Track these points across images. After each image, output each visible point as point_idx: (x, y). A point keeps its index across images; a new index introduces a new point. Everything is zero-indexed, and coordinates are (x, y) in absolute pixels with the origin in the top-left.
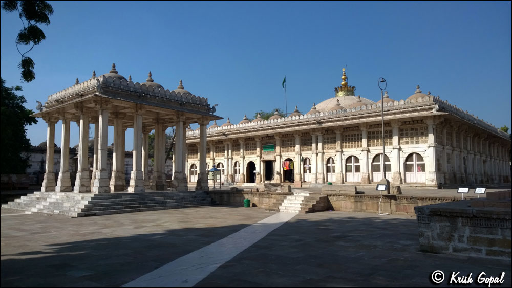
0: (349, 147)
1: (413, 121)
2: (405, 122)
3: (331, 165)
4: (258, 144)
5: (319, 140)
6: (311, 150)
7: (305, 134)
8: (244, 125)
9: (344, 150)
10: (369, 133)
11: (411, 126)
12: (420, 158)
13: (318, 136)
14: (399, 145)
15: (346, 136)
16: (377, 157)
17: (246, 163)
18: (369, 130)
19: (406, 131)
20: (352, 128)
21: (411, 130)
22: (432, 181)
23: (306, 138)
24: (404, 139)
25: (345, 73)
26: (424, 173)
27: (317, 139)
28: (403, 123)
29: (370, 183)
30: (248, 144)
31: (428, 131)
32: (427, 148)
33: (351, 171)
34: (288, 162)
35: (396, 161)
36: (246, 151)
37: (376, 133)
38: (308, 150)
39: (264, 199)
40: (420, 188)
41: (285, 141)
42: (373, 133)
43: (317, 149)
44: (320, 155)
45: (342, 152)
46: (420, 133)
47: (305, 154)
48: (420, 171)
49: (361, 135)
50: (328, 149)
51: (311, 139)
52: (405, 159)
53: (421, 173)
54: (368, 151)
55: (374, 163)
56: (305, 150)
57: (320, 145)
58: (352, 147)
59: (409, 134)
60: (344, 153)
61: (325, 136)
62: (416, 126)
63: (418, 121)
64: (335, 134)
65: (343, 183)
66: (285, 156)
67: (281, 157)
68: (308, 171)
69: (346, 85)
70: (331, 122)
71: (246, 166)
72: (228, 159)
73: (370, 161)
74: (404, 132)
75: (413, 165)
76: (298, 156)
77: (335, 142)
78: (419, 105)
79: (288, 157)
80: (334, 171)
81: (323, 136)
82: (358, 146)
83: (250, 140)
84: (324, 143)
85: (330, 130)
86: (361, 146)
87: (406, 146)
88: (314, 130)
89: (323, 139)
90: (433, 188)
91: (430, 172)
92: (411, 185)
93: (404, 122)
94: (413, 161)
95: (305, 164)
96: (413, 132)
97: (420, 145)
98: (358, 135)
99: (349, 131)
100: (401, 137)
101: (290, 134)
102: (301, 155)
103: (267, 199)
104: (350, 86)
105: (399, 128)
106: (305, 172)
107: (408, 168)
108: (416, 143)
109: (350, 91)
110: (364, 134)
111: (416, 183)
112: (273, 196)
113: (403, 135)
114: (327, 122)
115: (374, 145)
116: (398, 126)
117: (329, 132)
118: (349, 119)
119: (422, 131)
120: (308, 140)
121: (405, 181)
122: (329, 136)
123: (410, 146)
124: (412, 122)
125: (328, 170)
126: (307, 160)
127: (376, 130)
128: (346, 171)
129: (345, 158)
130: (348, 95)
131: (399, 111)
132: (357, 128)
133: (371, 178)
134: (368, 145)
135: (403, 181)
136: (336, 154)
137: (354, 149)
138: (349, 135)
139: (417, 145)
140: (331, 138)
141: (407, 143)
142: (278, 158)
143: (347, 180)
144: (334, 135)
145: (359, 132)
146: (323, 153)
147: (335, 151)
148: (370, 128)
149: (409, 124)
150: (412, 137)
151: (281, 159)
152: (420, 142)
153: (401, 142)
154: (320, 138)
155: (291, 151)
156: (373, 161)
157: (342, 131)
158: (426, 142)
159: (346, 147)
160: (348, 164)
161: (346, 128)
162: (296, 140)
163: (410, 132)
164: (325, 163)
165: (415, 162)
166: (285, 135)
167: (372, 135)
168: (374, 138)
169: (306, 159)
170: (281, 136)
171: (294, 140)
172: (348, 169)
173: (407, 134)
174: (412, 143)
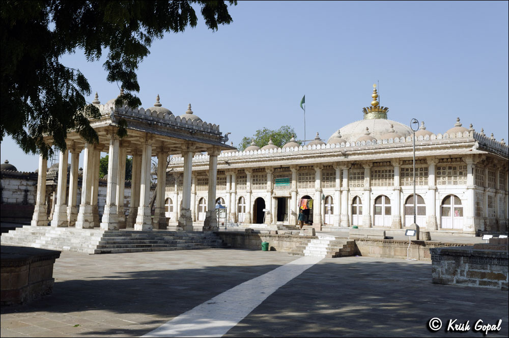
0: (379, 185)
1: (452, 159)
2: (443, 159)
3: (357, 205)
4: (269, 177)
5: (344, 176)
6: (334, 186)
7: (328, 167)
8: (252, 152)
9: (373, 188)
10: (402, 169)
11: (449, 164)
12: (458, 200)
13: (342, 170)
14: (435, 185)
15: (376, 171)
16: (411, 198)
17: (253, 200)
18: (403, 167)
19: (443, 169)
20: (383, 162)
21: (449, 169)
22: (470, 227)
23: (329, 172)
24: (441, 178)
25: (376, 91)
26: (462, 217)
27: (342, 174)
28: (441, 161)
29: (401, 228)
30: (257, 176)
31: (467, 171)
32: (466, 190)
33: (380, 213)
34: (306, 200)
35: (431, 203)
36: (254, 184)
37: (409, 170)
38: (331, 186)
39: (285, 242)
40: (456, 235)
41: (303, 174)
42: (407, 170)
43: (341, 186)
44: (345, 193)
45: (370, 190)
46: (458, 173)
47: (327, 191)
48: (457, 216)
49: (393, 171)
50: (355, 186)
51: (335, 174)
52: (441, 201)
53: (459, 217)
54: (401, 191)
55: (407, 205)
56: (327, 187)
57: (345, 181)
58: (382, 185)
59: (447, 173)
60: (373, 192)
61: (351, 171)
62: (454, 164)
63: (456, 158)
64: (363, 168)
65: (371, 227)
66: (303, 192)
67: (297, 193)
68: (330, 212)
69: (376, 105)
70: (359, 154)
71: (253, 203)
72: (231, 194)
73: (403, 202)
74: (441, 171)
75: (450, 208)
76: (318, 193)
77: (363, 178)
78: (458, 141)
79: (306, 194)
80: (361, 213)
81: (348, 170)
82: (389, 184)
83: (260, 172)
84: (350, 179)
85: (357, 164)
86: (393, 184)
87: (444, 186)
88: (338, 163)
89: (349, 174)
90: (470, 235)
91: (468, 218)
92: (447, 231)
93: (441, 159)
94: (450, 204)
95: (326, 202)
96: (451, 171)
97: (458, 186)
98: (390, 171)
99: (380, 166)
100: (438, 175)
101: (309, 167)
102: (321, 192)
103: (288, 243)
104: (382, 107)
105: (436, 166)
106: (326, 212)
107: (444, 212)
108: (454, 184)
109: (382, 112)
110: (397, 171)
111: (452, 229)
112: (295, 239)
113: (440, 174)
114: (354, 154)
115: (407, 184)
116: (434, 164)
117: (356, 166)
118: (379, 153)
119: (460, 170)
120: (331, 174)
121: (441, 227)
122: (356, 171)
123: (447, 186)
124: (449, 160)
125: (354, 212)
126: (330, 198)
127: (411, 166)
128: (375, 213)
129: (374, 197)
130: (379, 118)
131: (436, 146)
132: (388, 163)
133: (403, 222)
134: (401, 184)
135: (439, 226)
136: (363, 192)
137: (384, 188)
138: (379, 171)
139: (455, 186)
140: (359, 174)
141: (444, 183)
142: (293, 194)
143: (376, 224)
144: (362, 170)
145: (391, 168)
146: (349, 191)
147: (362, 189)
148: (403, 164)
149: (447, 162)
150: (450, 177)
151: (297, 195)
152: (458, 183)
153: (437, 181)
154: (345, 173)
155: (310, 187)
156: (406, 203)
157: (371, 166)
158: (465, 183)
159: (375, 185)
160: (377, 205)
161: (376, 163)
162: (316, 174)
163: (447, 171)
164: (350, 202)
165: (452, 205)
166: (303, 167)
167: (405, 172)
168: (408, 176)
169: (327, 197)
170: (298, 168)
171: (314, 174)
172: (377, 211)
173: (444, 173)
174: (449, 183)
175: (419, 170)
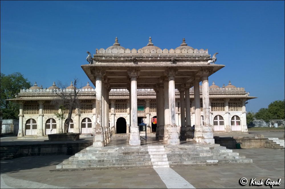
1: (235, 99)
11: (234, 102)
12: (238, 118)
22: (246, 130)
26: (240, 126)
28: (231, 100)
30: (119, 105)
31: (242, 105)
32: (242, 113)
36: (116, 109)
41: (153, 104)
42: (214, 103)
52: (231, 118)
54: (212, 113)
59: (233, 106)
73: (213, 119)
83: (121, 102)
87: (232, 112)
90: (246, 134)
91: (244, 126)
96: (235, 105)
97: (239, 112)
113: (230, 106)
115: (215, 110)
116: (228, 101)
119: (239, 105)
121: (231, 130)
127: (216, 102)
131: (229, 93)
134: (212, 110)
139: (237, 112)
142: (147, 116)
151: (150, 116)
152: (238, 110)
153: (229, 109)
158: (241, 110)
165: (235, 120)
168: (215, 106)
174: (234, 110)
175: (220, 104)
